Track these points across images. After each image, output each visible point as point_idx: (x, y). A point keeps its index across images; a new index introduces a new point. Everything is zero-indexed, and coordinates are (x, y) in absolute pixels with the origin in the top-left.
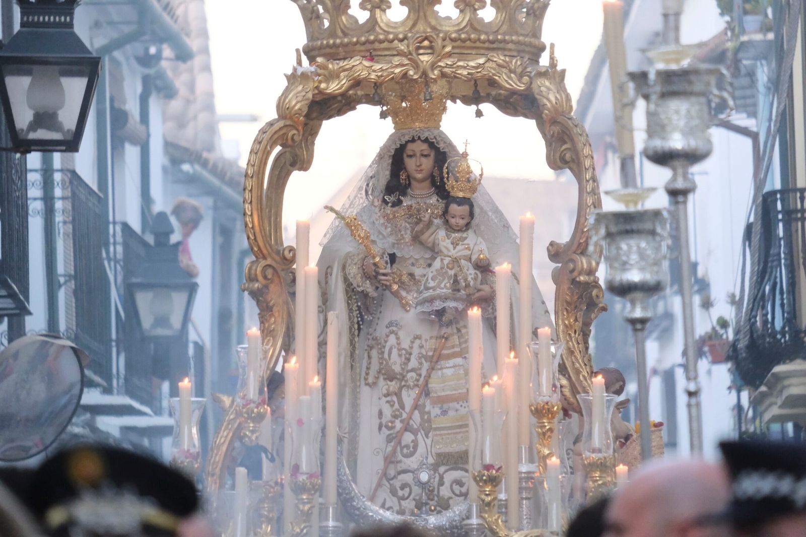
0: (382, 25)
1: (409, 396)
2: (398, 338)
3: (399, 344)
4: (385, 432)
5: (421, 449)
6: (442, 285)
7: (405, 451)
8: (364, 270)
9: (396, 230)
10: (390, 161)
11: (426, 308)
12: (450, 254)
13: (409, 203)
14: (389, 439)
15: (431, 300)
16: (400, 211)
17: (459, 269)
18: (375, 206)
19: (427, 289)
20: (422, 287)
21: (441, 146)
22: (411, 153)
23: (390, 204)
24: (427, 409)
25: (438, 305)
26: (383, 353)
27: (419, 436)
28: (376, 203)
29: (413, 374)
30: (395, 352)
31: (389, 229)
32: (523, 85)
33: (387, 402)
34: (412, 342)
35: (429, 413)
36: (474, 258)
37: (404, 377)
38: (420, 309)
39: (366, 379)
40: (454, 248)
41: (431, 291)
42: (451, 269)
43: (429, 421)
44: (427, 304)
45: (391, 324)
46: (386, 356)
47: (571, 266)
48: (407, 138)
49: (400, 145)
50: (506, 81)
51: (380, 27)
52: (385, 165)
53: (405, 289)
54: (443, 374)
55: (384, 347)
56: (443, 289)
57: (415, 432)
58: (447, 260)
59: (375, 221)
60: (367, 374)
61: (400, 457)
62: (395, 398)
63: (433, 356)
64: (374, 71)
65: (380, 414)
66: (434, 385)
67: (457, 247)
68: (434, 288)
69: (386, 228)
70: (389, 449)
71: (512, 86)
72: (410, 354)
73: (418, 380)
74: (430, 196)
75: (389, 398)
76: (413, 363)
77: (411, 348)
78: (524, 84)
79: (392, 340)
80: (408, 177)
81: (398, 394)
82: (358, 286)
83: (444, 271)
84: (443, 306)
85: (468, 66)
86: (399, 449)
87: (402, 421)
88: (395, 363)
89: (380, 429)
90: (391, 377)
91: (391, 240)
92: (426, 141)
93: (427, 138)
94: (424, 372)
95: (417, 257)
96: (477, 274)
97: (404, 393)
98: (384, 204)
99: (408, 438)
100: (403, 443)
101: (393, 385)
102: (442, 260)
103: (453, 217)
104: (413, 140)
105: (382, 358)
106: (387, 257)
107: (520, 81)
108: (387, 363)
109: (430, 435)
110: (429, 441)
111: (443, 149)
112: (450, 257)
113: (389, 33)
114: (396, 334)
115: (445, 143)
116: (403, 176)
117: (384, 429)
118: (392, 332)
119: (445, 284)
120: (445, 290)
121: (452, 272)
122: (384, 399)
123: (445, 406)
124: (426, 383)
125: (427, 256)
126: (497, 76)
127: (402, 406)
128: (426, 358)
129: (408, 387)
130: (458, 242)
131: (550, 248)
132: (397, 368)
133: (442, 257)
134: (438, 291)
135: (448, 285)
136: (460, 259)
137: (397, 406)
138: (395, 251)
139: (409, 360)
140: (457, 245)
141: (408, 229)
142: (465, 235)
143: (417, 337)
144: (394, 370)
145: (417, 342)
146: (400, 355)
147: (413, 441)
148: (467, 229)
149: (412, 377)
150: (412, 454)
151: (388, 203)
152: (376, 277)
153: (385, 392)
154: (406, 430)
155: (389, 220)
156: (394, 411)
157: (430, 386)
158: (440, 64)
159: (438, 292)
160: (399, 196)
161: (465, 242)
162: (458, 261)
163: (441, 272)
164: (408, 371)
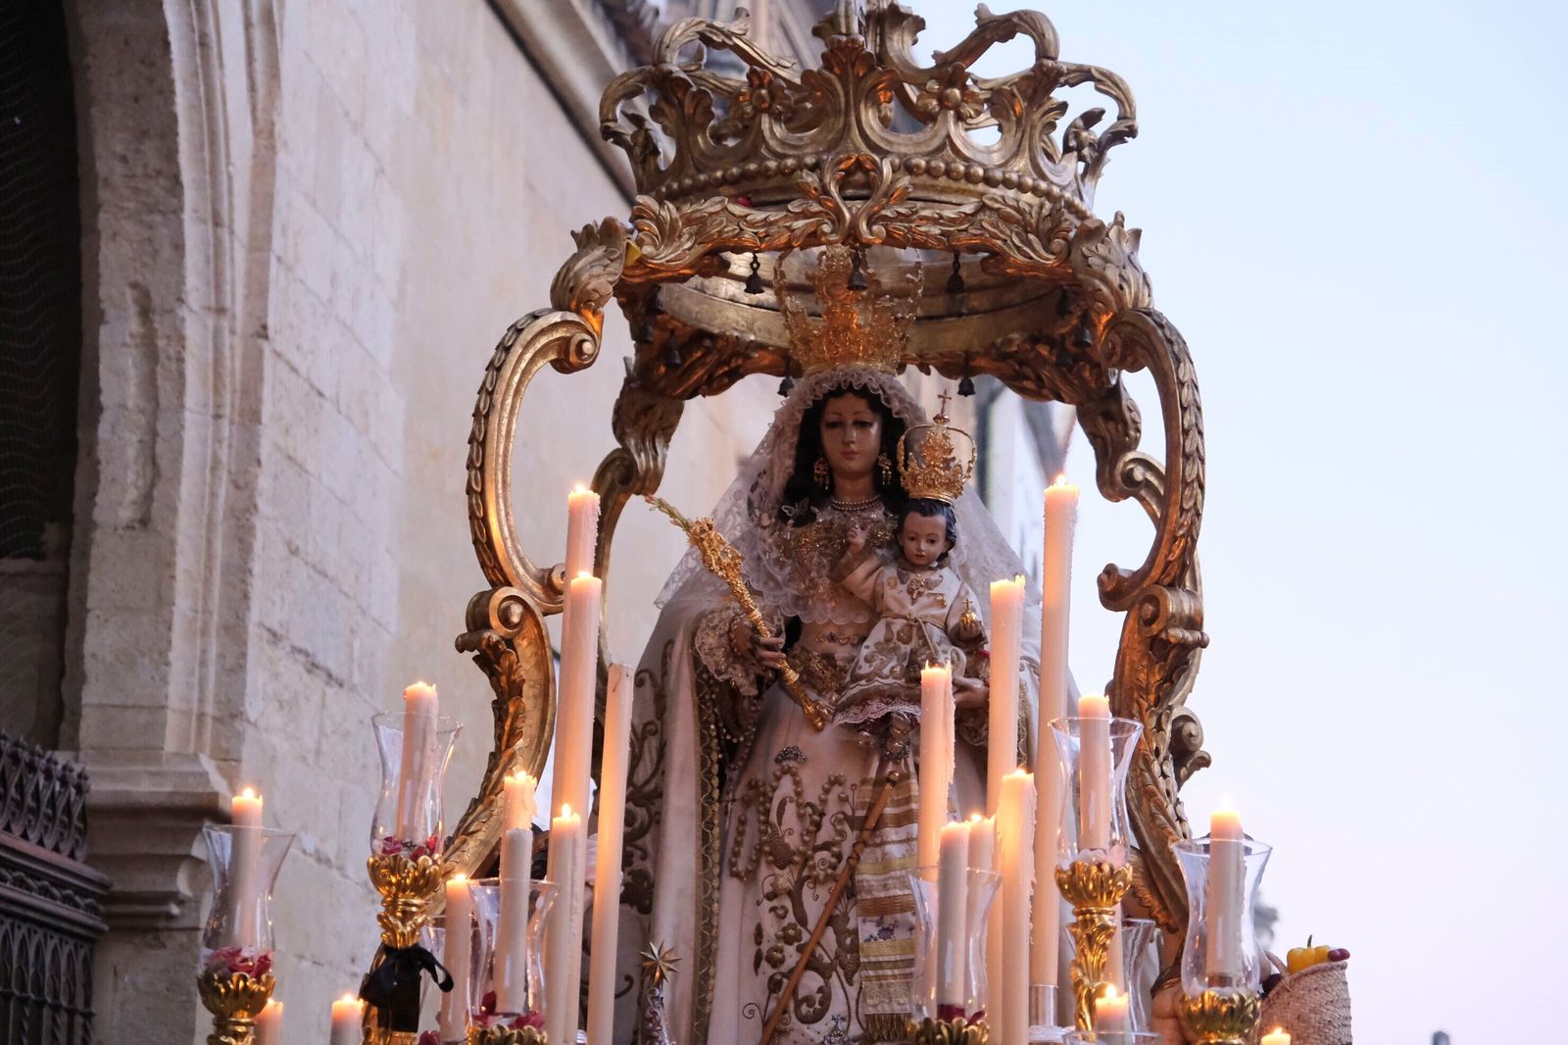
0: (772, 143)
1: (816, 898)
2: (797, 783)
3: (799, 794)
4: (767, 969)
5: (838, 1006)
6: (886, 671)
7: (804, 1009)
8: (731, 640)
9: (802, 571)
10: (795, 439)
11: (853, 717)
12: (905, 613)
13: (829, 518)
14: (774, 985)
15: (863, 700)
16: (810, 534)
17: (921, 642)
18: (764, 528)
19: (856, 679)
20: (848, 679)
21: (896, 405)
22: (832, 418)
23: (791, 521)
24: (851, 925)
25: (876, 710)
26: (767, 812)
27: (834, 980)
28: (766, 522)
29: (825, 854)
30: (791, 809)
31: (788, 569)
32: (1051, 257)
33: (773, 909)
34: (827, 791)
35: (855, 932)
36: (953, 622)
37: (806, 859)
38: (840, 719)
39: (733, 864)
40: (914, 601)
41: (863, 682)
42: (906, 642)
43: (855, 948)
44: (854, 710)
45: (785, 755)
46: (773, 817)
47: (1149, 608)
48: (827, 386)
49: (814, 401)
50: (1018, 248)
51: (768, 148)
52: (785, 447)
53: (814, 687)
54: (884, 854)
55: (771, 800)
56: (887, 677)
57: (824, 972)
58: (898, 625)
59: (762, 556)
60: (736, 854)
61: (795, 1023)
62: (788, 904)
63: (866, 818)
64: (752, 225)
65: (759, 934)
66: (867, 876)
67: (920, 599)
68: (869, 677)
69: (781, 569)
70: (772, 1005)
71: (1031, 258)
72: (822, 815)
73: (834, 867)
74: (871, 507)
75: (775, 903)
76: (825, 834)
77: (824, 802)
78: (1053, 254)
79: (786, 787)
80: (831, 471)
81: (795, 895)
82: (719, 673)
83: (892, 645)
84: (886, 711)
85: (941, 217)
86: (792, 1006)
87: (800, 949)
88: (791, 832)
89: (757, 965)
90: (782, 859)
91: (791, 591)
92: (864, 392)
93: (865, 385)
94: (846, 849)
95: (840, 622)
96: (957, 654)
97: (807, 892)
98: (780, 524)
99: (811, 982)
100: (802, 993)
101: (786, 878)
102: (888, 626)
103: (913, 539)
104: (838, 392)
105: (767, 822)
106: (779, 620)
107: (1047, 248)
108: (775, 832)
109: (856, 977)
110: (853, 991)
111: (897, 413)
112: (905, 618)
113: (785, 156)
114: (794, 775)
115: (901, 401)
116: (819, 469)
117: (764, 964)
118: (788, 771)
119: (893, 668)
120: (890, 681)
121: (906, 649)
122: (767, 905)
123: (888, 920)
124: (852, 871)
125: (861, 620)
126: (999, 238)
127: (802, 919)
128: (851, 821)
129: (816, 881)
130: (921, 589)
131: (1105, 577)
132: (793, 841)
133: (889, 619)
134: (878, 682)
135: (898, 669)
136: (925, 623)
137: (791, 918)
138: (799, 613)
139: (818, 826)
140: (920, 594)
141: (824, 566)
142: (934, 577)
143: (836, 781)
144: (787, 846)
145: (837, 789)
146: (801, 817)
147: (820, 990)
148: (940, 567)
149: (823, 861)
150: (817, 1017)
151: (789, 518)
152: (753, 652)
153: (768, 889)
154: (808, 967)
155: (787, 553)
156: (784, 929)
157: (858, 877)
158: (884, 212)
159: (877, 684)
160: (809, 506)
161: (935, 590)
162: (920, 628)
163: (886, 647)
164: (816, 849)
